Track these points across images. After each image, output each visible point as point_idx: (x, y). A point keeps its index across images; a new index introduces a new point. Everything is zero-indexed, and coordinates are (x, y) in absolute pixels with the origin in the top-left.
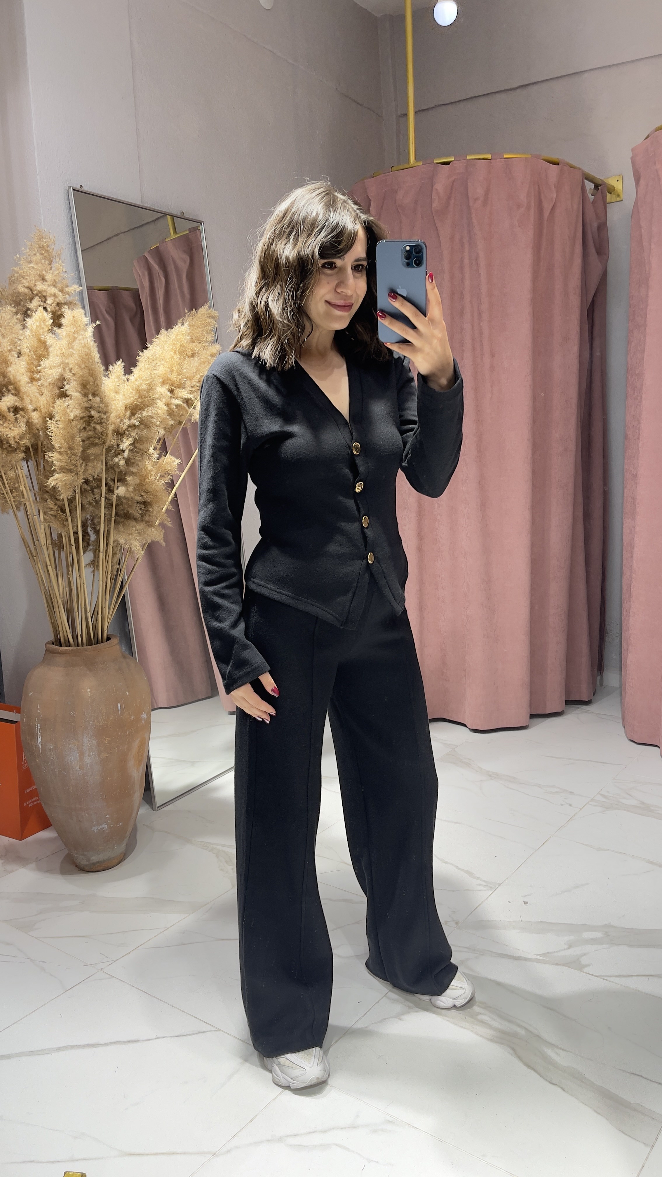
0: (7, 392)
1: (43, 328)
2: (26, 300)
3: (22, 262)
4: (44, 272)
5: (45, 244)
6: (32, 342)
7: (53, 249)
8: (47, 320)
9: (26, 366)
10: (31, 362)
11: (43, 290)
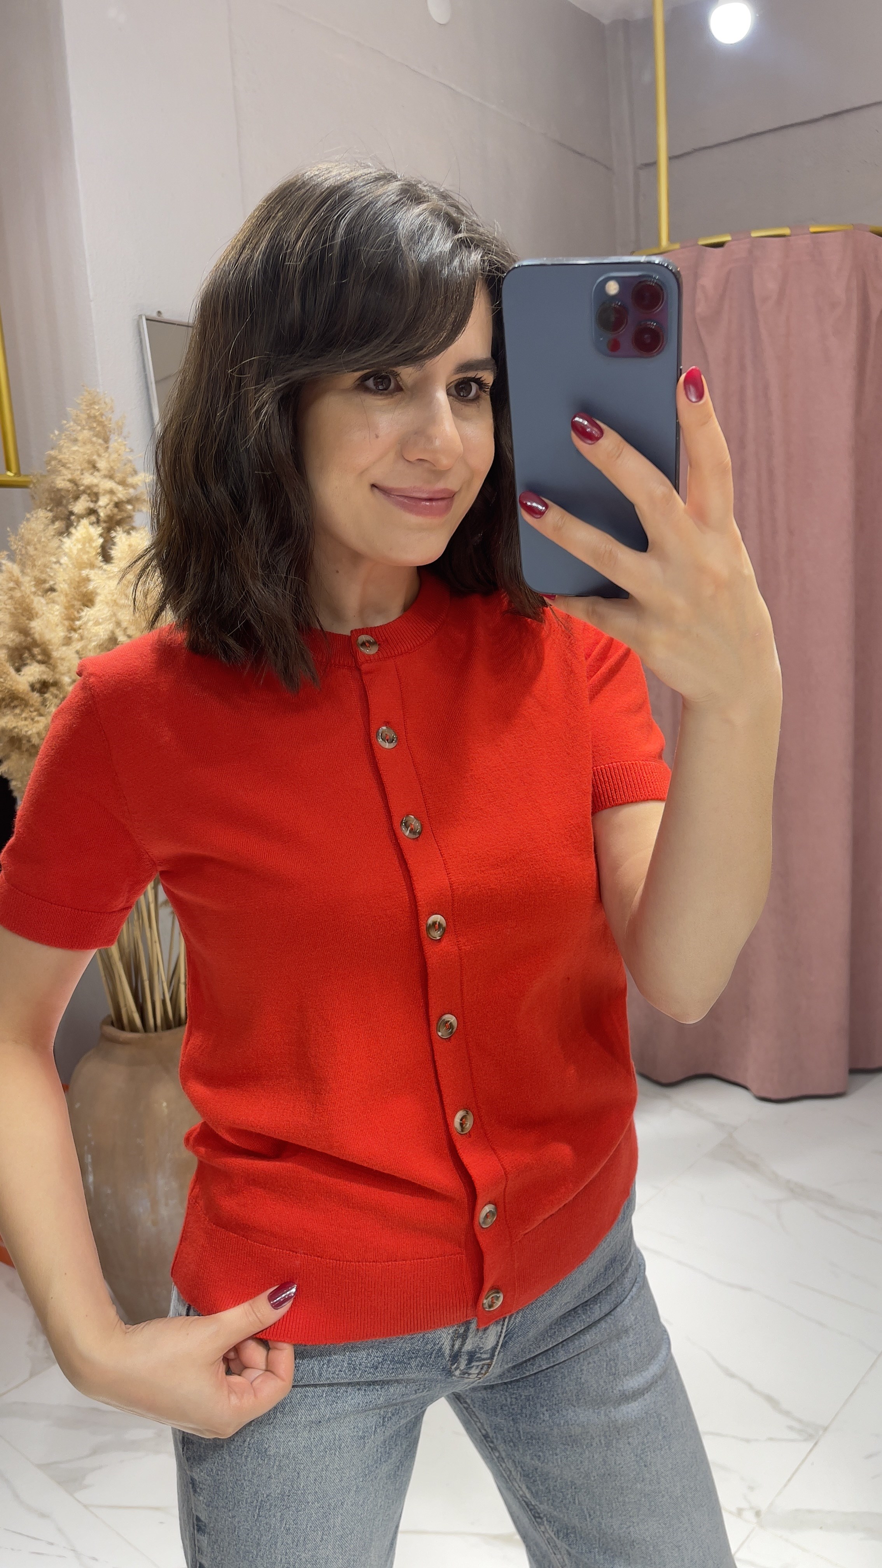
0: (31, 657)
1: (88, 552)
2: (69, 499)
3: (62, 442)
4: (95, 457)
5: (97, 414)
6: (72, 575)
7: (110, 420)
8: (95, 538)
9: (64, 610)
10: (71, 604)
11: (94, 484)
